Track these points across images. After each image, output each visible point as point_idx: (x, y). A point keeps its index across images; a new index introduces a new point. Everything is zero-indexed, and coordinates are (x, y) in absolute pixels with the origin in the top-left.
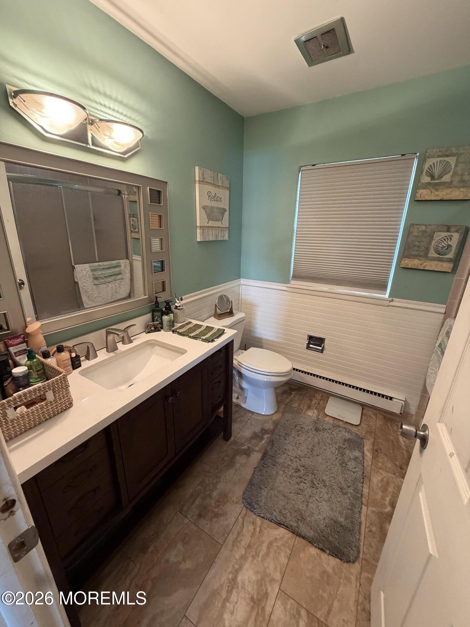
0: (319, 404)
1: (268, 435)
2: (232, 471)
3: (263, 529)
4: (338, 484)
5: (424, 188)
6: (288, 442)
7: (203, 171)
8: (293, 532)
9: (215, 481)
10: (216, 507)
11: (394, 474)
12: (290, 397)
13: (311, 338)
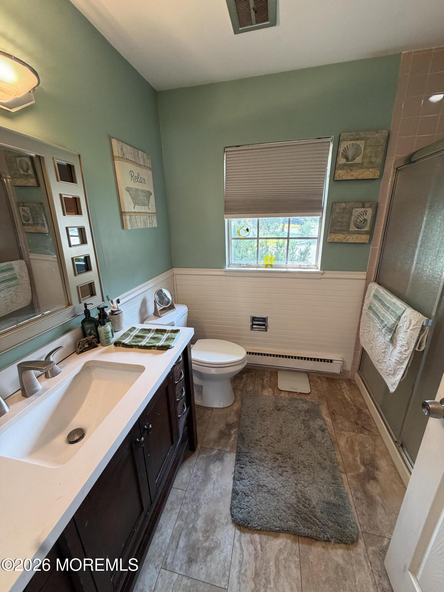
0: (271, 381)
1: (235, 430)
2: (210, 486)
3: (263, 544)
4: (315, 460)
5: (341, 169)
6: (256, 431)
7: (122, 145)
8: (295, 534)
9: (195, 507)
10: (205, 541)
11: (354, 431)
12: (243, 381)
13: (254, 319)
